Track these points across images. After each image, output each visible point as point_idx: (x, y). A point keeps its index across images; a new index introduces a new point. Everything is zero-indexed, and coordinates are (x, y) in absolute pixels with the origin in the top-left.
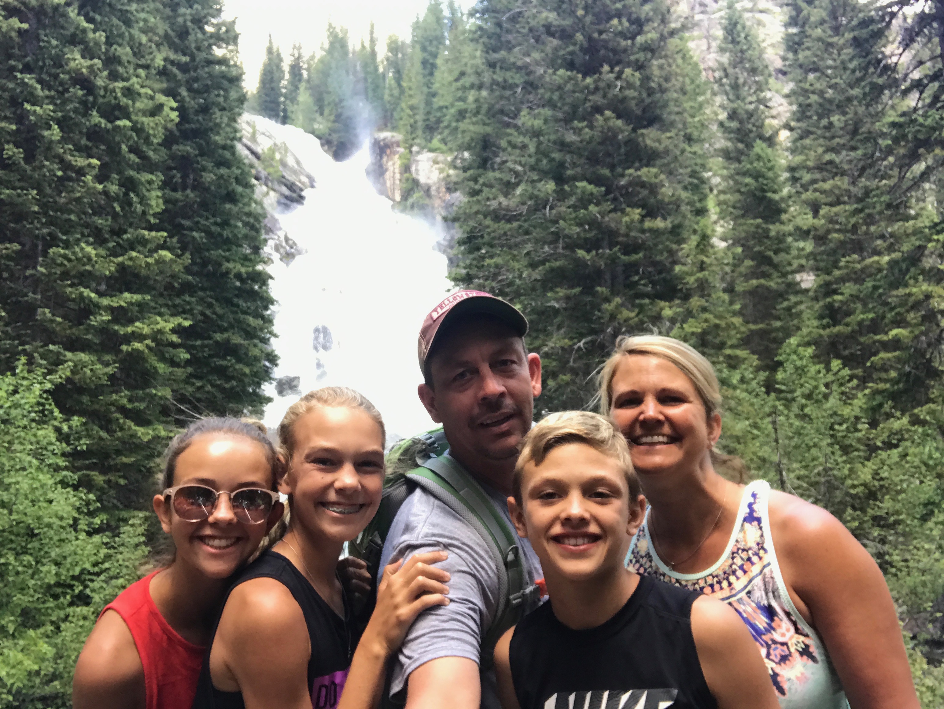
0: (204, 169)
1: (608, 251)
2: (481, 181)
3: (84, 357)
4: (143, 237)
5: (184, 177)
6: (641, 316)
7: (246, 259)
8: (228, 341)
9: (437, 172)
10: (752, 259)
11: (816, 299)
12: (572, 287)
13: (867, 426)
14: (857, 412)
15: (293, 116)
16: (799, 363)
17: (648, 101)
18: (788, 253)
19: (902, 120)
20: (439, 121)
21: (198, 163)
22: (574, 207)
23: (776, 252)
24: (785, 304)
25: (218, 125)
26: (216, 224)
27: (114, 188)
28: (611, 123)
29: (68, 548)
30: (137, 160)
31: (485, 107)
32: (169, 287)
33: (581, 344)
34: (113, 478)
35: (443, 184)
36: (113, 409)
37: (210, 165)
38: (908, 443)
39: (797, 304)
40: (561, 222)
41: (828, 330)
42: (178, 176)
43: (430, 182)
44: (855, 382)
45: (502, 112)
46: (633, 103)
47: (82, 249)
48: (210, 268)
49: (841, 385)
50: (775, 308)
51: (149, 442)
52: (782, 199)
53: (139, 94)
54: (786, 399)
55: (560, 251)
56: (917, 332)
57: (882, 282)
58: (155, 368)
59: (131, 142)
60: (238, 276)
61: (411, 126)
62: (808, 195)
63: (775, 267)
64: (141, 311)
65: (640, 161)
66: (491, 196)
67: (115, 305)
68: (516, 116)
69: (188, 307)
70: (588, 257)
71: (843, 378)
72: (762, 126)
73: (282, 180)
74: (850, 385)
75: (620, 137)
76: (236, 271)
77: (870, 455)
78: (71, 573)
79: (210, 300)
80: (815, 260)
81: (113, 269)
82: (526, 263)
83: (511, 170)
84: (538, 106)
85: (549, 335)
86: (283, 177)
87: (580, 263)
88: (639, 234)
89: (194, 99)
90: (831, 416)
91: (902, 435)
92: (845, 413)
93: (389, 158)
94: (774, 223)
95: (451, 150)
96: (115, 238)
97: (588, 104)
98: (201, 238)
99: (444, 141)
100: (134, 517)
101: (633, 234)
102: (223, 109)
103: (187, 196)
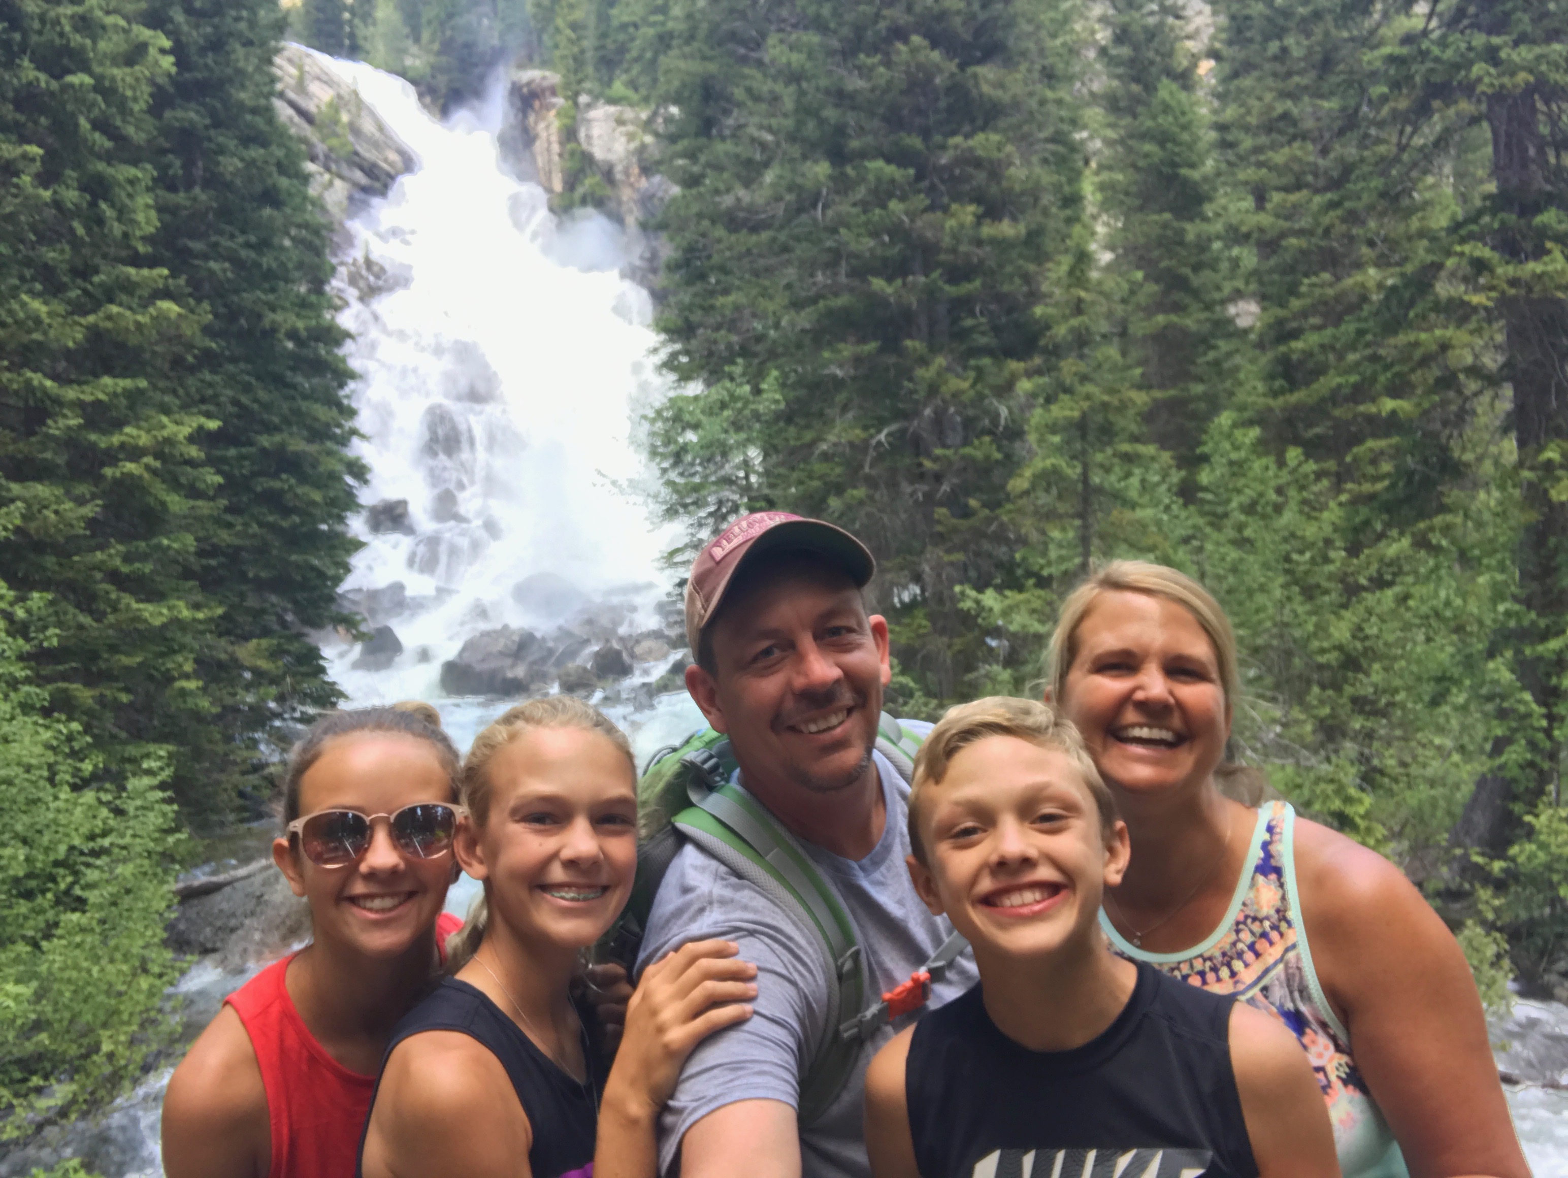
0: (221, 150)
1: (922, 279)
2: (703, 159)
3: (41, 490)
4: (128, 278)
5: (188, 165)
6: (979, 387)
7: (303, 304)
8: (282, 446)
9: (623, 139)
10: (1157, 281)
11: (1260, 345)
12: (863, 340)
13: (1343, 554)
14: (1328, 529)
15: (368, 46)
16: (1234, 456)
17: (982, 16)
18: (1215, 270)
19: (1404, 51)
20: (622, 49)
21: (210, 139)
22: (865, 206)
23: (1197, 268)
24: (1211, 355)
25: (240, 72)
26: (248, 245)
27: (71, 196)
28: (921, 57)
29: (44, 816)
30: (108, 144)
31: (704, 27)
32: (177, 362)
33: (882, 437)
34: (108, 693)
35: (634, 160)
36: (98, 575)
37: (232, 144)
38: (1410, 579)
39: (1229, 355)
40: (843, 231)
41: (1281, 401)
42: (176, 165)
43: (612, 157)
44: (1325, 483)
45: (733, 36)
46: (957, 21)
47: (24, 305)
48: (243, 322)
49: (1302, 488)
50: (1193, 363)
51: (164, 626)
52: (1205, 179)
53: (103, 27)
54: (1214, 514)
55: (843, 279)
56: (1426, 405)
57: (1371, 323)
58: (163, 504)
59: (96, 112)
60: (293, 335)
61: (575, 59)
62: (1248, 173)
63: (1195, 293)
64: (131, 407)
65: (973, 121)
66: (722, 187)
67: (88, 398)
68: (758, 45)
69: (210, 392)
70: (889, 290)
71: (1306, 476)
72: (1170, 54)
73: (355, 160)
74: (1316, 488)
75: (938, 80)
76: (288, 326)
77: (1349, 599)
78: (52, 857)
79: (247, 378)
80: (1261, 282)
81: (79, 336)
82: (786, 302)
83: (753, 140)
84: (795, 26)
85: (828, 423)
86: (356, 153)
87: (876, 301)
88: (974, 249)
89: (197, 26)
90: (1285, 540)
91: (1400, 567)
92: (1308, 534)
93: (540, 118)
94: (1191, 219)
95: (646, 100)
96: (79, 281)
97: (882, 25)
98: (224, 271)
99: (633, 85)
100: (147, 756)
101: (963, 248)
102: (248, 43)
103: (195, 199)
